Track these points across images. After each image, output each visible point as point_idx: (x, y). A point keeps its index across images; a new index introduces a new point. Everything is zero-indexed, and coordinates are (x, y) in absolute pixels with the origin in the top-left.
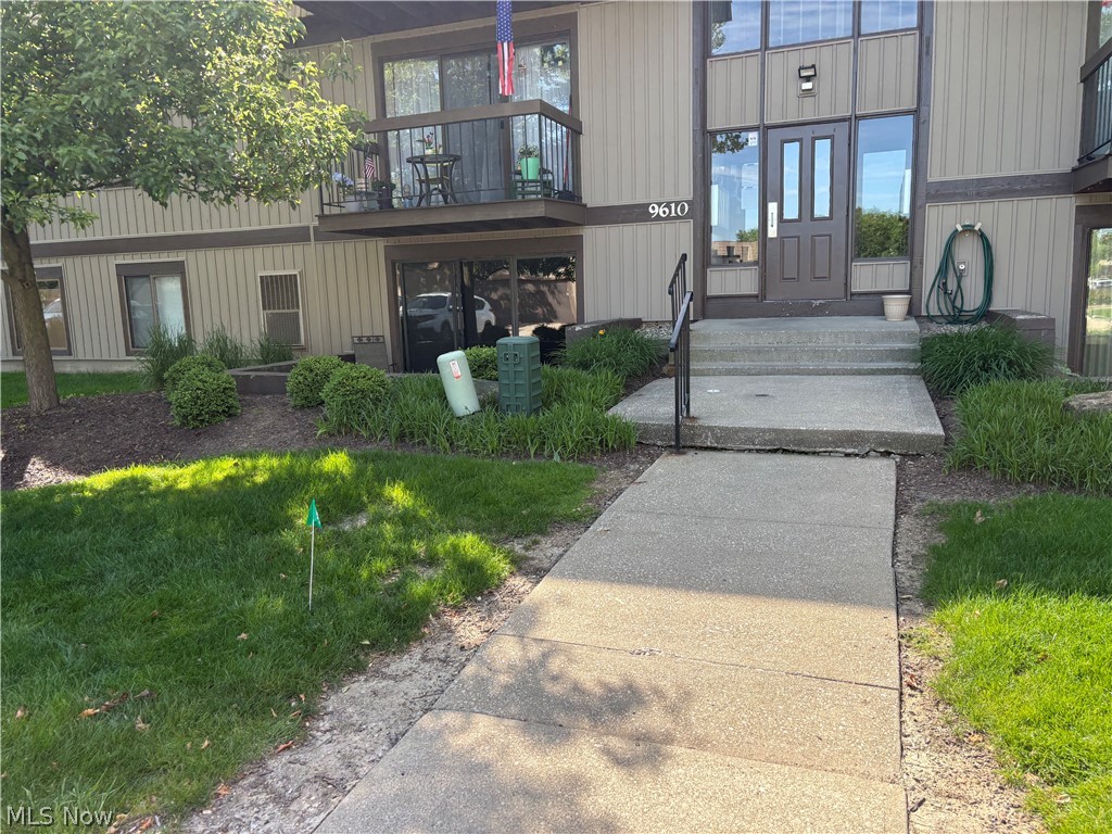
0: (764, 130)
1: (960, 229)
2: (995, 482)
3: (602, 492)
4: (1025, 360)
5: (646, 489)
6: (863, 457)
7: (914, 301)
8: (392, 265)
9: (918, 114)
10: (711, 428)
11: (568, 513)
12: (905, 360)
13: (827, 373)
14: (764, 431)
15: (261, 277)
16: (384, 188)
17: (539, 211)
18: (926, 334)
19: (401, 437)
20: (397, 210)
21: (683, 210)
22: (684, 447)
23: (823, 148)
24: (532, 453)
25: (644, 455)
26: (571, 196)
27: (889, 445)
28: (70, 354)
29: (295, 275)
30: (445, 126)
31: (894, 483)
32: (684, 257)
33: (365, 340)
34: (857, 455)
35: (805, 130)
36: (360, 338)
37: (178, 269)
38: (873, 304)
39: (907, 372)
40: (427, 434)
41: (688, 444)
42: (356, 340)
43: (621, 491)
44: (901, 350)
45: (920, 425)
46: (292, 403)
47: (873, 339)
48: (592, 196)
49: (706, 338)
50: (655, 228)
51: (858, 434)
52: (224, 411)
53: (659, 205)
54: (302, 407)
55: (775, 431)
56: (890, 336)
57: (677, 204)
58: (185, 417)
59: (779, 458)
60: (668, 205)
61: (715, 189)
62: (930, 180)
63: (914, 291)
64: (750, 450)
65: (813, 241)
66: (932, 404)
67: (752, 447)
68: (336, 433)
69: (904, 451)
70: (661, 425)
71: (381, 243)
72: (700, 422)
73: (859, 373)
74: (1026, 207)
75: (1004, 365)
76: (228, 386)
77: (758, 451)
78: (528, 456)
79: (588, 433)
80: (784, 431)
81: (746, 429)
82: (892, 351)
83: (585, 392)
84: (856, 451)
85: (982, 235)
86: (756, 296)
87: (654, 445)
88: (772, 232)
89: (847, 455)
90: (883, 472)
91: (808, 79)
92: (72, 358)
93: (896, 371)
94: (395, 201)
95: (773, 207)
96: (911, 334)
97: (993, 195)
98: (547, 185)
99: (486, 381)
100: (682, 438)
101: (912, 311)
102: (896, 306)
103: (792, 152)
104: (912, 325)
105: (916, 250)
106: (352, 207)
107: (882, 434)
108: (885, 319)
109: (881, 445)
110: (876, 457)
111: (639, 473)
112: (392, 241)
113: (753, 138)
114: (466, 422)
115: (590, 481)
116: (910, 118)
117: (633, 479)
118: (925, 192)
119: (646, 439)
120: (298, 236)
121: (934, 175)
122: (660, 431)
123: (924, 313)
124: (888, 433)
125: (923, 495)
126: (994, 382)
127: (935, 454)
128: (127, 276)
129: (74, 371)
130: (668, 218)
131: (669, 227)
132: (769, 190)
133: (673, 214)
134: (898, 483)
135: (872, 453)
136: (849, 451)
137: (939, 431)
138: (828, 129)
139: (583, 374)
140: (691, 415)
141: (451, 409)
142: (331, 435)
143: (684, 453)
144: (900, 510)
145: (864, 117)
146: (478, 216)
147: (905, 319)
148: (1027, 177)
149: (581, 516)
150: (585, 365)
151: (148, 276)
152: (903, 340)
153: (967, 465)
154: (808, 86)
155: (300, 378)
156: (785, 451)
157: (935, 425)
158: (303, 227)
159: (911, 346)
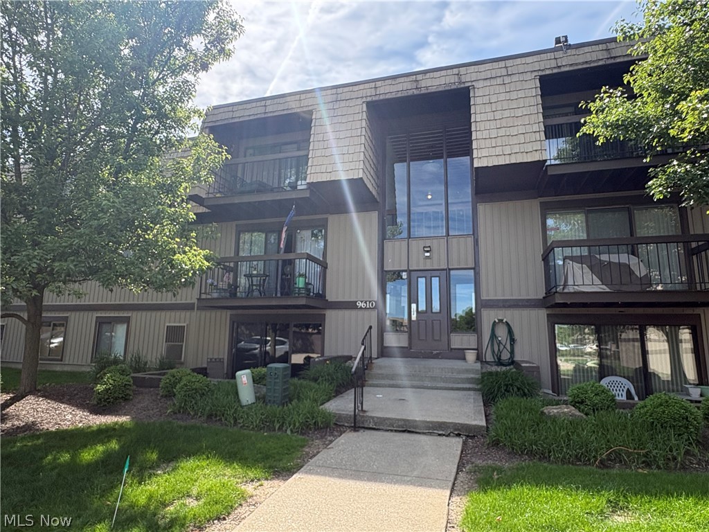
0: (409, 272)
1: (497, 321)
2: (509, 454)
3: (308, 454)
4: (525, 387)
5: (331, 452)
6: (447, 436)
7: (480, 354)
8: (232, 323)
9: (476, 269)
10: (373, 418)
11: (285, 466)
12: (474, 383)
13: (437, 388)
14: (398, 420)
15: (167, 327)
16: (234, 287)
17: (303, 302)
18: (484, 370)
19: (210, 416)
20: (239, 298)
21: (372, 305)
22: (359, 427)
23: (435, 281)
24: (277, 428)
25: (337, 431)
26: (321, 296)
27: (459, 430)
28: (62, 361)
29: (184, 326)
30: (265, 261)
31: (459, 452)
32: (371, 327)
33: (214, 360)
34: (444, 435)
35: (428, 273)
36: (211, 359)
37: (127, 320)
38: (460, 354)
39: (474, 390)
40: (223, 416)
41: (361, 425)
42: (209, 360)
43: (318, 452)
44: (472, 378)
45: (475, 420)
46: (161, 394)
47: (459, 372)
48: (331, 297)
49: (380, 368)
50: (360, 313)
51: (444, 423)
52: (122, 397)
53: (362, 302)
54: (166, 396)
55: (403, 420)
56: (467, 371)
57: (370, 302)
58: (100, 400)
59: (406, 435)
60: (366, 302)
61: (388, 296)
62: (482, 298)
63: (479, 349)
64: (392, 431)
65: (433, 323)
66: (483, 408)
67: (392, 428)
68: (177, 412)
69: (467, 434)
70: (347, 415)
71: (229, 312)
72: (367, 414)
73: (452, 389)
74: (525, 313)
75: (515, 389)
76: (127, 383)
77: (396, 431)
78: (274, 430)
79: (308, 418)
80: (408, 420)
81: (389, 419)
82: (468, 379)
83: (311, 394)
84: (444, 433)
85: (507, 324)
86: (407, 348)
87: (343, 425)
88: (414, 317)
89: (440, 435)
90: (456, 444)
91: (428, 251)
92: (62, 363)
93: (469, 389)
94: (238, 294)
95: (414, 306)
96: (477, 370)
97: (510, 307)
98: (308, 290)
99: (262, 386)
100: (358, 423)
101: (479, 358)
102: (471, 356)
103: (422, 281)
104: (478, 365)
105: (479, 330)
106: (215, 295)
107: (455, 424)
108: (466, 362)
109: (456, 430)
110: (453, 436)
111: (331, 442)
112: (234, 312)
113: (404, 275)
114: (245, 409)
115: (303, 447)
116: (472, 271)
117: (326, 446)
118: (481, 304)
119: (339, 422)
120: (188, 307)
121: (484, 297)
122: (347, 417)
123: (484, 360)
124: (459, 424)
125: (473, 460)
126: (511, 399)
127: (482, 436)
128: (101, 323)
129: (61, 370)
130: (366, 308)
131: (366, 313)
132: (412, 298)
133: (368, 307)
134: (462, 452)
135: (452, 434)
136: (440, 432)
137: (484, 423)
138: (437, 273)
139: (313, 384)
140: (364, 409)
141: (239, 401)
142: (175, 413)
143: (358, 431)
144: (459, 470)
145: (453, 269)
146: (274, 303)
147: (476, 362)
148: (524, 300)
149: (291, 468)
150: (315, 380)
151: (110, 323)
152: (473, 373)
153: (496, 444)
154: (428, 254)
155: (168, 381)
156: (409, 432)
157: (482, 420)
158: (192, 303)
159: (477, 376)
